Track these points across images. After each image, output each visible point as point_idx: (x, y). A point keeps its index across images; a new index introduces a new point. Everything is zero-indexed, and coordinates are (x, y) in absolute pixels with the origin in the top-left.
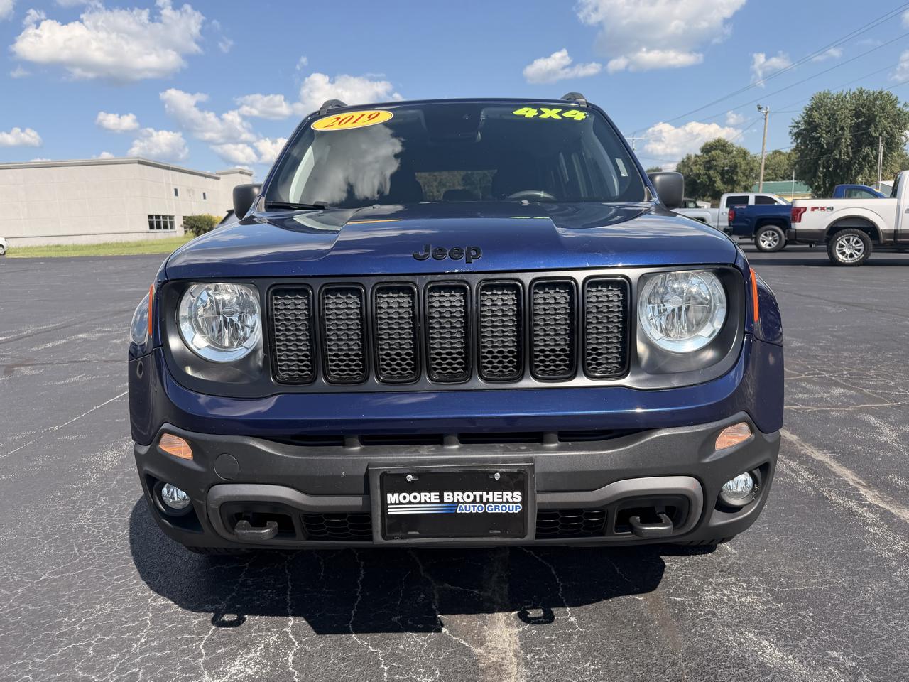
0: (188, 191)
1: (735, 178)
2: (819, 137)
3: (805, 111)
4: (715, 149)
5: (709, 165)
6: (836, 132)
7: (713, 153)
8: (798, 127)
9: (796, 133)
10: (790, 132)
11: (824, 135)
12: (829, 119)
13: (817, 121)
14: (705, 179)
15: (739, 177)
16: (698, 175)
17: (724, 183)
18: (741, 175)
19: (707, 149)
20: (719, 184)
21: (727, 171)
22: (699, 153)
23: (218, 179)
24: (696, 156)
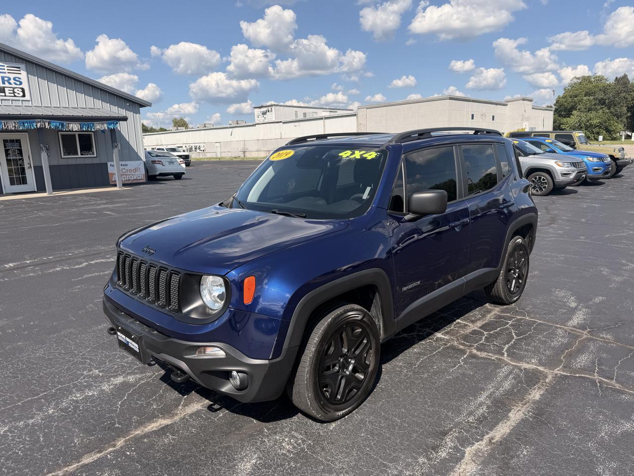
0: (482, 115)
23: (506, 105)
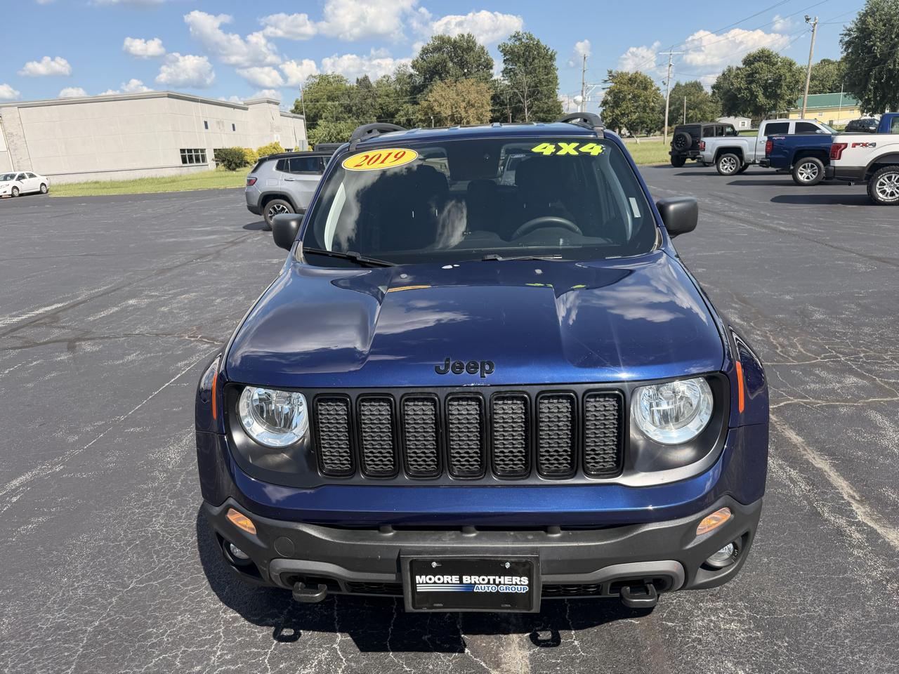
0: (218, 123)
1: (779, 91)
2: (872, 46)
3: (859, 17)
4: (759, 61)
5: (751, 78)
6: (892, 39)
7: (756, 64)
8: (850, 35)
9: (846, 43)
10: (841, 41)
11: (878, 44)
12: (884, 25)
13: (871, 27)
14: (746, 94)
15: (784, 90)
16: (739, 90)
17: (767, 97)
18: (786, 88)
19: (749, 61)
20: (761, 99)
21: (770, 84)
22: (741, 65)
23: (246, 109)
24: (738, 69)
